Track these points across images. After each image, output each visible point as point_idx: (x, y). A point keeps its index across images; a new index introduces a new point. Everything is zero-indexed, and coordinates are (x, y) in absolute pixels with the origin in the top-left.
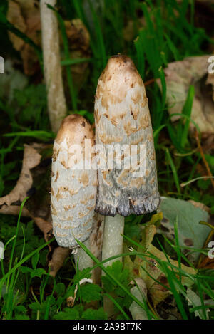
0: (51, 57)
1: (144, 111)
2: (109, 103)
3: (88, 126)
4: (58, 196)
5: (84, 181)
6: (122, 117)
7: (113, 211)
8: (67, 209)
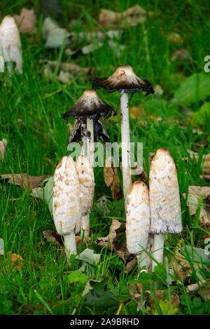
0: (127, 179)
1: (175, 178)
2: (157, 171)
3: (146, 187)
4: (130, 223)
5: (144, 214)
6: (163, 178)
7: (158, 232)
8: (134, 230)
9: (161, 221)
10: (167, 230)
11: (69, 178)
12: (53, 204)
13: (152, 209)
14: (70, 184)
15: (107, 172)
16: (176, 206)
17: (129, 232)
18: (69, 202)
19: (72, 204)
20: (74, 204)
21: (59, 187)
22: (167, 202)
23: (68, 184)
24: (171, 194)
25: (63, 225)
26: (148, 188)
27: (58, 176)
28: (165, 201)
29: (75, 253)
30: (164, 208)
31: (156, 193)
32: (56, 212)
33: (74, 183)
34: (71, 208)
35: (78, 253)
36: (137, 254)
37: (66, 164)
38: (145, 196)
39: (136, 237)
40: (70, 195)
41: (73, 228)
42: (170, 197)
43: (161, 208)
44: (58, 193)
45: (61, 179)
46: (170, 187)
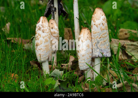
1: (106, 24)
2: (95, 20)
3: (89, 31)
5: (88, 46)
6: (99, 24)
7: (97, 56)
8: (83, 56)
9: (98, 50)
10: (102, 55)
11: (44, 29)
12: (36, 45)
13: (93, 43)
14: (45, 32)
15: (66, 35)
16: (107, 41)
17: (80, 57)
18: (45, 42)
19: (46, 44)
20: (48, 44)
21: (39, 34)
22: (102, 38)
23: (44, 32)
24: (104, 34)
25: (41, 56)
26: (91, 31)
27: (38, 28)
28: (100, 38)
29: (49, 73)
30: (100, 42)
31: (96, 33)
32: (38, 49)
33: (47, 31)
34: (46, 46)
35: (50, 73)
36: (85, 70)
37: (42, 21)
38: (89, 36)
39: (84, 59)
40: (45, 38)
41: (47, 58)
42: (104, 36)
43: (98, 42)
44: (38, 37)
45: (40, 29)
46: (103, 30)
